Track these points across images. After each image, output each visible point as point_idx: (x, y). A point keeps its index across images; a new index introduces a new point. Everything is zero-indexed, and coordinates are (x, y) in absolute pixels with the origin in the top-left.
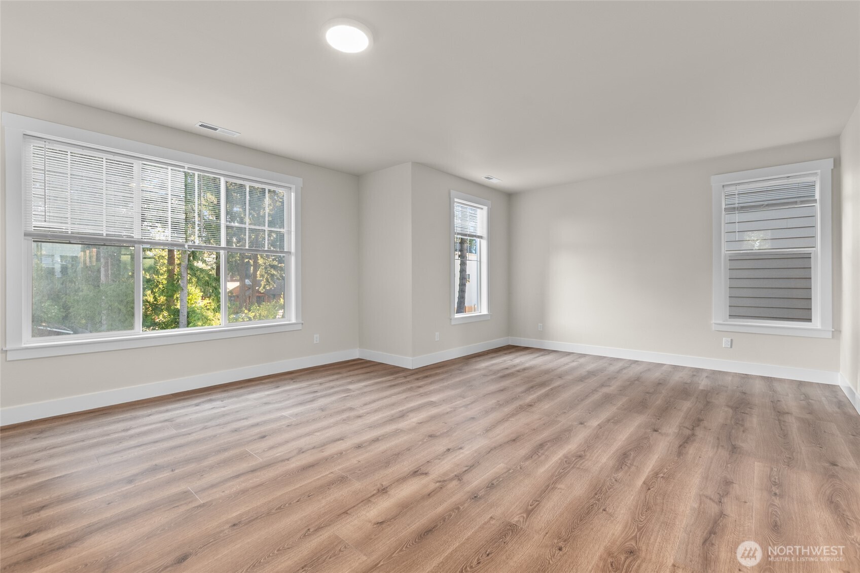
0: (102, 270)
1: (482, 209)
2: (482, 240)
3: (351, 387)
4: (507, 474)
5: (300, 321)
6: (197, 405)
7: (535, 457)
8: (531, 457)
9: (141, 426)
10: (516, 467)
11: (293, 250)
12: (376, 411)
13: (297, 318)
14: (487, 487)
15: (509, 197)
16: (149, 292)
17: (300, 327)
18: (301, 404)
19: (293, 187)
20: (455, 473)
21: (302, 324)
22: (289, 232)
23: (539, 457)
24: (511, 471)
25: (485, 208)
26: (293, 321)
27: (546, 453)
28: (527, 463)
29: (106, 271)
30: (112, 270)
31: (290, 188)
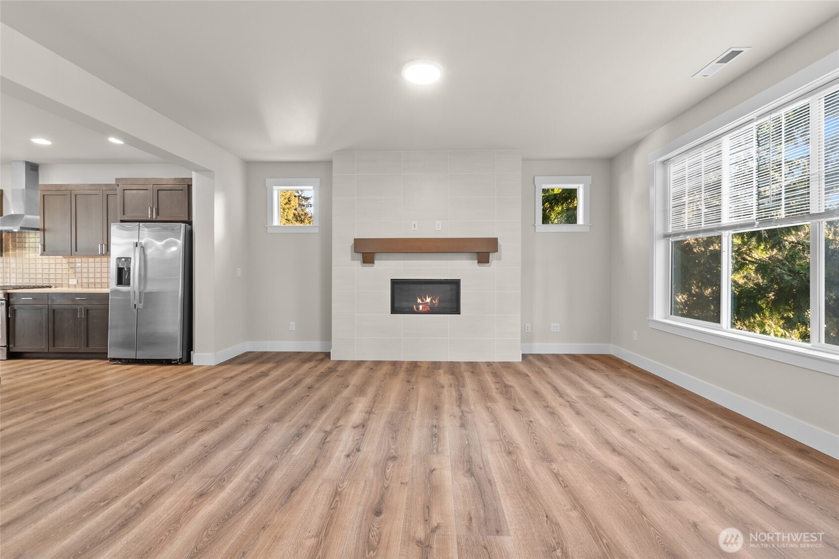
4: (289, 447)
7: (261, 475)
8: (266, 472)
10: (281, 456)
14: (301, 434)
20: (333, 435)
23: (257, 476)
24: (286, 450)
27: (248, 484)
28: (271, 464)
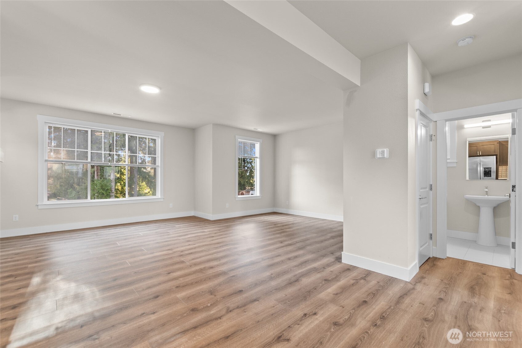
0: (96, 172)
1: (257, 143)
2: (257, 159)
3: (176, 226)
5: (163, 197)
6: (109, 230)
9: (84, 235)
11: (159, 165)
12: (178, 233)
13: (161, 196)
15: (274, 137)
16: (119, 184)
17: (162, 200)
18: (150, 230)
19: (160, 136)
21: (164, 198)
22: (158, 157)
25: (259, 143)
26: (160, 197)
29: (97, 173)
30: (100, 172)
31: (159, 137)
